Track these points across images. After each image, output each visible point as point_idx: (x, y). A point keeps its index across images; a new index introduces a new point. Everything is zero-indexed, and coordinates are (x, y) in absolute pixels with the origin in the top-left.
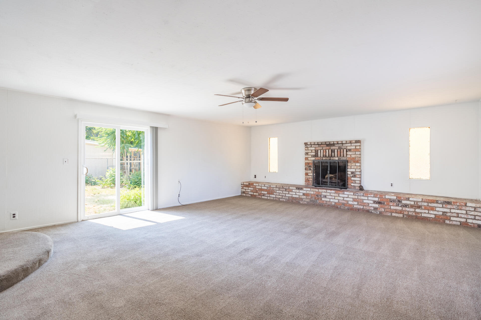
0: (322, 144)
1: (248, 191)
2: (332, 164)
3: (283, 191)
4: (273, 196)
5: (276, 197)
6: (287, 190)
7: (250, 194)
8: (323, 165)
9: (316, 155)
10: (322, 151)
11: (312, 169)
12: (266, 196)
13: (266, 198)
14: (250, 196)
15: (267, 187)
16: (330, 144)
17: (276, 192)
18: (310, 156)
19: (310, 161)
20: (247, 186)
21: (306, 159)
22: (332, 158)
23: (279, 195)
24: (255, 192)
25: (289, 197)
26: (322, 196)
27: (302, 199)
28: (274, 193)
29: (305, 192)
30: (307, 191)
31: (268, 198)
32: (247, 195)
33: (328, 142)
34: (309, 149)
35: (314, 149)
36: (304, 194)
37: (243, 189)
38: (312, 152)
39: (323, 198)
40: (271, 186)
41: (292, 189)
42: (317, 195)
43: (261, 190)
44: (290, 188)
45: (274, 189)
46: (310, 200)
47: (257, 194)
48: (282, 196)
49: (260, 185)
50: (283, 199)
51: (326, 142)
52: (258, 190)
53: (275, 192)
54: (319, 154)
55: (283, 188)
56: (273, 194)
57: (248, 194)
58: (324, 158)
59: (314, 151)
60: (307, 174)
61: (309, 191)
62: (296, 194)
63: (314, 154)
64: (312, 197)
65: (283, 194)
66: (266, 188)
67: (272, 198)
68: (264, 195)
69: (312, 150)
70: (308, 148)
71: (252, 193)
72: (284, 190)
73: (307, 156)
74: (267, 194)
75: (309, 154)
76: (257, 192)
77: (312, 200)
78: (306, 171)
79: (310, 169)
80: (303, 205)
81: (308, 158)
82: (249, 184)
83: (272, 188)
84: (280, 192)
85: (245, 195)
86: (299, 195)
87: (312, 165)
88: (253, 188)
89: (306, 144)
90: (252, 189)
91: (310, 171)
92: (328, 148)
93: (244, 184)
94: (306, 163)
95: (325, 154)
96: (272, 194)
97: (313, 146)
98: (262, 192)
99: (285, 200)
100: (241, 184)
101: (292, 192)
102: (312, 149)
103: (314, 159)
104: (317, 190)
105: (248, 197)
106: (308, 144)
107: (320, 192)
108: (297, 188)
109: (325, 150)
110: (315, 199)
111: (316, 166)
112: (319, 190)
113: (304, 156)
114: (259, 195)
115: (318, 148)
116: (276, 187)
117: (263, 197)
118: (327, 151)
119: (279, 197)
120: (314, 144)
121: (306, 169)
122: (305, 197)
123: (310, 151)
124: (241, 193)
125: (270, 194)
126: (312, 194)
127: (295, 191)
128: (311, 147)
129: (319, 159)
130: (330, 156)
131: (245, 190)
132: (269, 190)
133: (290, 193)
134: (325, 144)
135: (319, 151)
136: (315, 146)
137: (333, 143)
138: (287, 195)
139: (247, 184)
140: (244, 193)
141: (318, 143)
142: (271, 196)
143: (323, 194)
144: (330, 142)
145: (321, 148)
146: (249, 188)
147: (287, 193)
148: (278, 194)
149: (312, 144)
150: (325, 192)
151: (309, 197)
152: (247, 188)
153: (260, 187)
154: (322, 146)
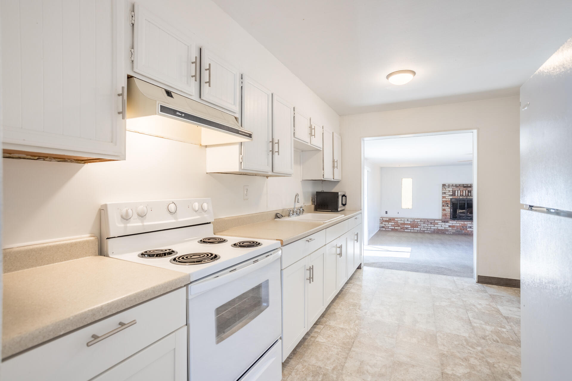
0: (459, 186)
1: (388, 225)
2: (468, 202)
3: (428, 224)
4: (417, 229)
5: (420, 230)
6: (432, 224)
7: (390, 229)
8: (460, 202)
9: (454, 194)
10: (459, 191)
11: (450, 206)
12: (409, 229)
13: (410, 231)
14: (390, 230)
15: (411, 221)
16: (467, 186)
17: (421, 226)
18: (448, 195)
19: (448, 200)
20: (386, 221)
21: (443, 197)
22: (468, 197)
23: (424, 228)
24: (396, 227)
25: (434, 229)
26: (467, 227)
27: (447, 230)
28: (419, 227)
29: (451, 224)
30: (453, 223)
31: (412, 231)
32: (386, 229)
33: (465, 184)
34: (447, 189)
35: (452, 189)
36: (450, 226)
37: (382, 224)
38: (449, 192)
39: (469, 228)
40: (415, 221)
41: (438, 223)
42: (463, 227)
43: (404, 224)
44: (436, 221)
45: (418, 223)
46: (456, 231)
47: (400, 228)
48: (427, 228)
49: (402, 220)
50: (428, 231)
51: (463, 184)
52: (400, 224)
53: (419, 225)
54: (456, 193)
55: (428, 222)
56: (417, 227)
57: (388, 228)
58: (461, 197)
59: (452, 191)
60: (444, 210)
61: (455, 223)
62: (442, 227)
63: (452, 193)
64: (457, 228)
65: (428, 227)
66: (409, 222)
67: (416, 231)
68: (407, 228)
69: (449, 191)
70: (445, 188)
71: (393, 228)
72: (430, 223)
73: (444, 195)
74: (411, 227)
75: (446, 193)
76: (399, 227)
77: (458, 231)
78: (444, 208)
79: (448, 206)
80: (449, 234)
81: (445, 197)
82: (390, 219)
83: (416, 222)
84: (425, 225)
85: (384, 229)
86: (445, 227)
87: (449, 203)
88: (395, 223)
89: (444, 185)
90: (393, 224)
91: (448, 208)
92: (464, 189)
93: (384, 219)
94: (443, 202)
95: (462, 193)
96: (415, 227)
97: (450, 187)
98: (405, 226)
99: (430, 232)
100: (380, 220)
101: (438, 224)
102: (449, 189)
103: (451, 197)
104: (462, 223)
105: (389, 231)
106: (446, 185)
107: (465, 224)
108: (442, 222)
109: (462, 191)
110: (461, 229)
111: (453, 203)
112: (465, 222)
113: (441, 195)
114: (401, 229)
115: (455, 189)
116: (421, 221)
117: (405, 230)
118: (464, 191)
119: (424, 229)
120: (452, 186)
121: (443, 206)
122: (451, 228)
123: (448, 191)
124: (380, 228)
125: (414, 227)
126: (458, 226)
127: (441, 224)
128: (449, 188)
129: (457, 197)
130: (467, 195)
131: (385, 225)
132: (413, 224)
133: (436, 226)
134: (463, 186)
135: (456, 192)
136: (453, 187)
137: (470, 185)
138: (432, 228)
139: (388, 219)
140: (383, 227)
141: (456, 184)
142: (415, 229)
143: (468, 225)
144: (467, 184)
145: (459, 189)
146: (389, 223)
147: (433, 225)
148: (423, 226)
149: (450, 185)
150: (470, 224)
151: (455, 229)
152: (387, 223)
153: (403, 222)
154: (459, 187)
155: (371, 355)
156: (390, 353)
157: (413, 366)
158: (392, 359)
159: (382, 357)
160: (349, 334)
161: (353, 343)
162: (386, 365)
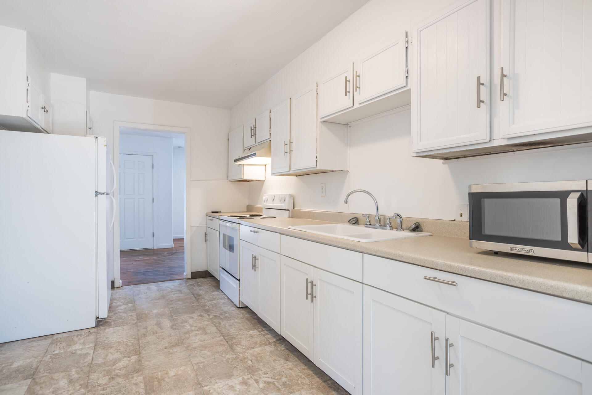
155: (204, 340)
156: (191, 349)
157: (166, 348)
158: (185, 345)
159: (195, 343)
160: (239, 346)
161: (227, 342)
162: (188, 339)
